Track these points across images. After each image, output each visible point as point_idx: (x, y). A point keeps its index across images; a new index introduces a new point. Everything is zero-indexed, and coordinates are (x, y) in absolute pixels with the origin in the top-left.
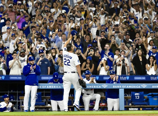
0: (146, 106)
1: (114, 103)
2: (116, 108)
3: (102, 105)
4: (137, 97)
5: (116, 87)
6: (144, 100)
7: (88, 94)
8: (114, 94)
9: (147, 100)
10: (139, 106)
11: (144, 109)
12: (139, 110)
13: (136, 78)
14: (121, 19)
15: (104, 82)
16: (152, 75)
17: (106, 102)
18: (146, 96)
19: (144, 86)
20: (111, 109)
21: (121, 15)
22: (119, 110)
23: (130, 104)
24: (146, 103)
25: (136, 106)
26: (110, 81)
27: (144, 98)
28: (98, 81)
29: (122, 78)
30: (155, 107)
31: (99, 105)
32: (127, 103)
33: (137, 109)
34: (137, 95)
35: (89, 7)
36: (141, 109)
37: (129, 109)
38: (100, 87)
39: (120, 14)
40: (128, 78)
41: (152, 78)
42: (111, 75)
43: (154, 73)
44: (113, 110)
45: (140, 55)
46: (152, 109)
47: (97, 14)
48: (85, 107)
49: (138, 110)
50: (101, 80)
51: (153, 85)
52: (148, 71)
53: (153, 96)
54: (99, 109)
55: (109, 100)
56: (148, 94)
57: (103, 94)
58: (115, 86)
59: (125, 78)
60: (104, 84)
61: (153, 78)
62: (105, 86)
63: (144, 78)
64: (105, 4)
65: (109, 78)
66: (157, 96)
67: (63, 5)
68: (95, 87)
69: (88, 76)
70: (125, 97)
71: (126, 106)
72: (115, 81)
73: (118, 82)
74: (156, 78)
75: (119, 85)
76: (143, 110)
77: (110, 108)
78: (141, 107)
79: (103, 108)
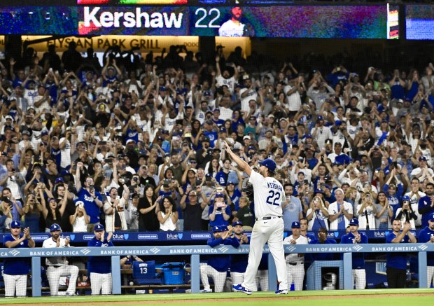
0: (159, 286)
1: (102, 281)
2: (106, 290)
3: (82, 286)
4: (144, 271)
5: (106, 253)
6: (156, 274)
7: (56, 267)
8: (102, 265)
9: (162, 275)
10: (146, 286)
11: (156, 291)
12: (147, 293)
13: (141, 237)
14: (112, 131)
15: (85, 244)
16: (169, 232)
17: (89, 281)
18: (159, 269)
19: (155, 250)
20: (98, 293)
21: (112, 125)
22: (112, 294)
23: (131, 283)
24: (159, 280)
25: (142, 286)
26: (95, 243)
27: (156, 271)
28: (72, 243)
29: (117, 236)
30: (175, 288)
31: (77, 285)
32: (126, 280)
33: (143, 291)
34: (143, 267)
35: (59, 111)
36: (151, 291)
37: (137, 291)
38: (77, 254)
39: (110, 123)
40: (126, 236)
41: (169, 237)
42: (97, 231)
43: (173, 228)
44: (101, 294)
45: (149, 197)
46: (171, 291)
47: (73, 125)
48: (51, 289)
49: (145, 293)
50: (79, 240)
51: (171, 249)
52: (163, 224)
53: (171, 268)
54: (76, 293)
55: (95, 277)
56: (163, 265)
57: (83, 266)
58: (104, 251)
59: (121, 236)
60: (85, 248)
61: (171, 236)
62: (86, 251)
63: (155, 237)
64: (84, 105)
65: (92, 237)
66: (178, 269)
67: (10, 107)
68: (68, 253)
69: (57, 233)
70: (121, 271)
71: (123, 287)
72: (105, 241)
73: (110, 245)
74: (176, 236)
75: (112, 250)
76: (154, 293)
77: (95, 290)
78: (151, 288)
79: (84, 291)
